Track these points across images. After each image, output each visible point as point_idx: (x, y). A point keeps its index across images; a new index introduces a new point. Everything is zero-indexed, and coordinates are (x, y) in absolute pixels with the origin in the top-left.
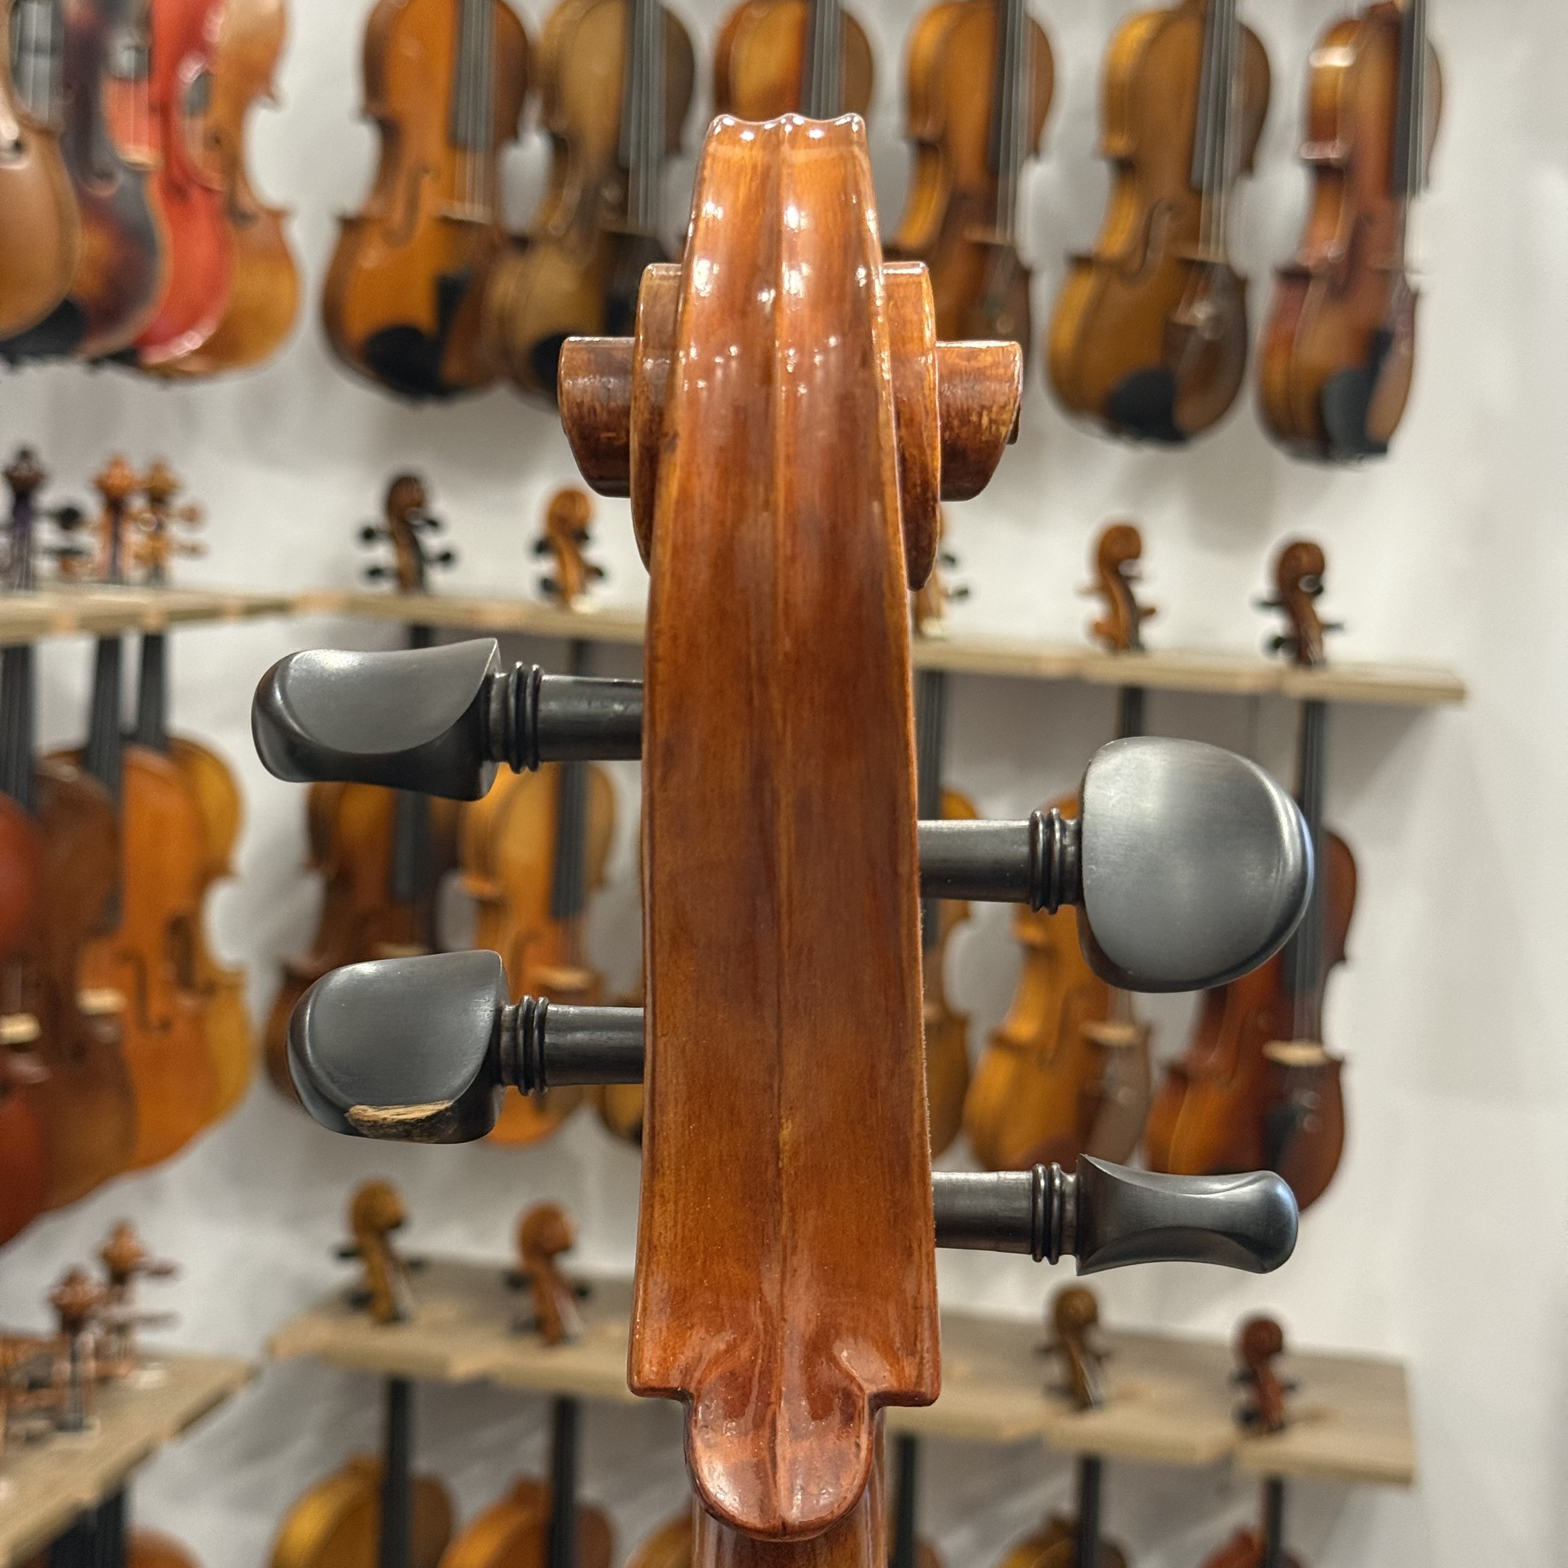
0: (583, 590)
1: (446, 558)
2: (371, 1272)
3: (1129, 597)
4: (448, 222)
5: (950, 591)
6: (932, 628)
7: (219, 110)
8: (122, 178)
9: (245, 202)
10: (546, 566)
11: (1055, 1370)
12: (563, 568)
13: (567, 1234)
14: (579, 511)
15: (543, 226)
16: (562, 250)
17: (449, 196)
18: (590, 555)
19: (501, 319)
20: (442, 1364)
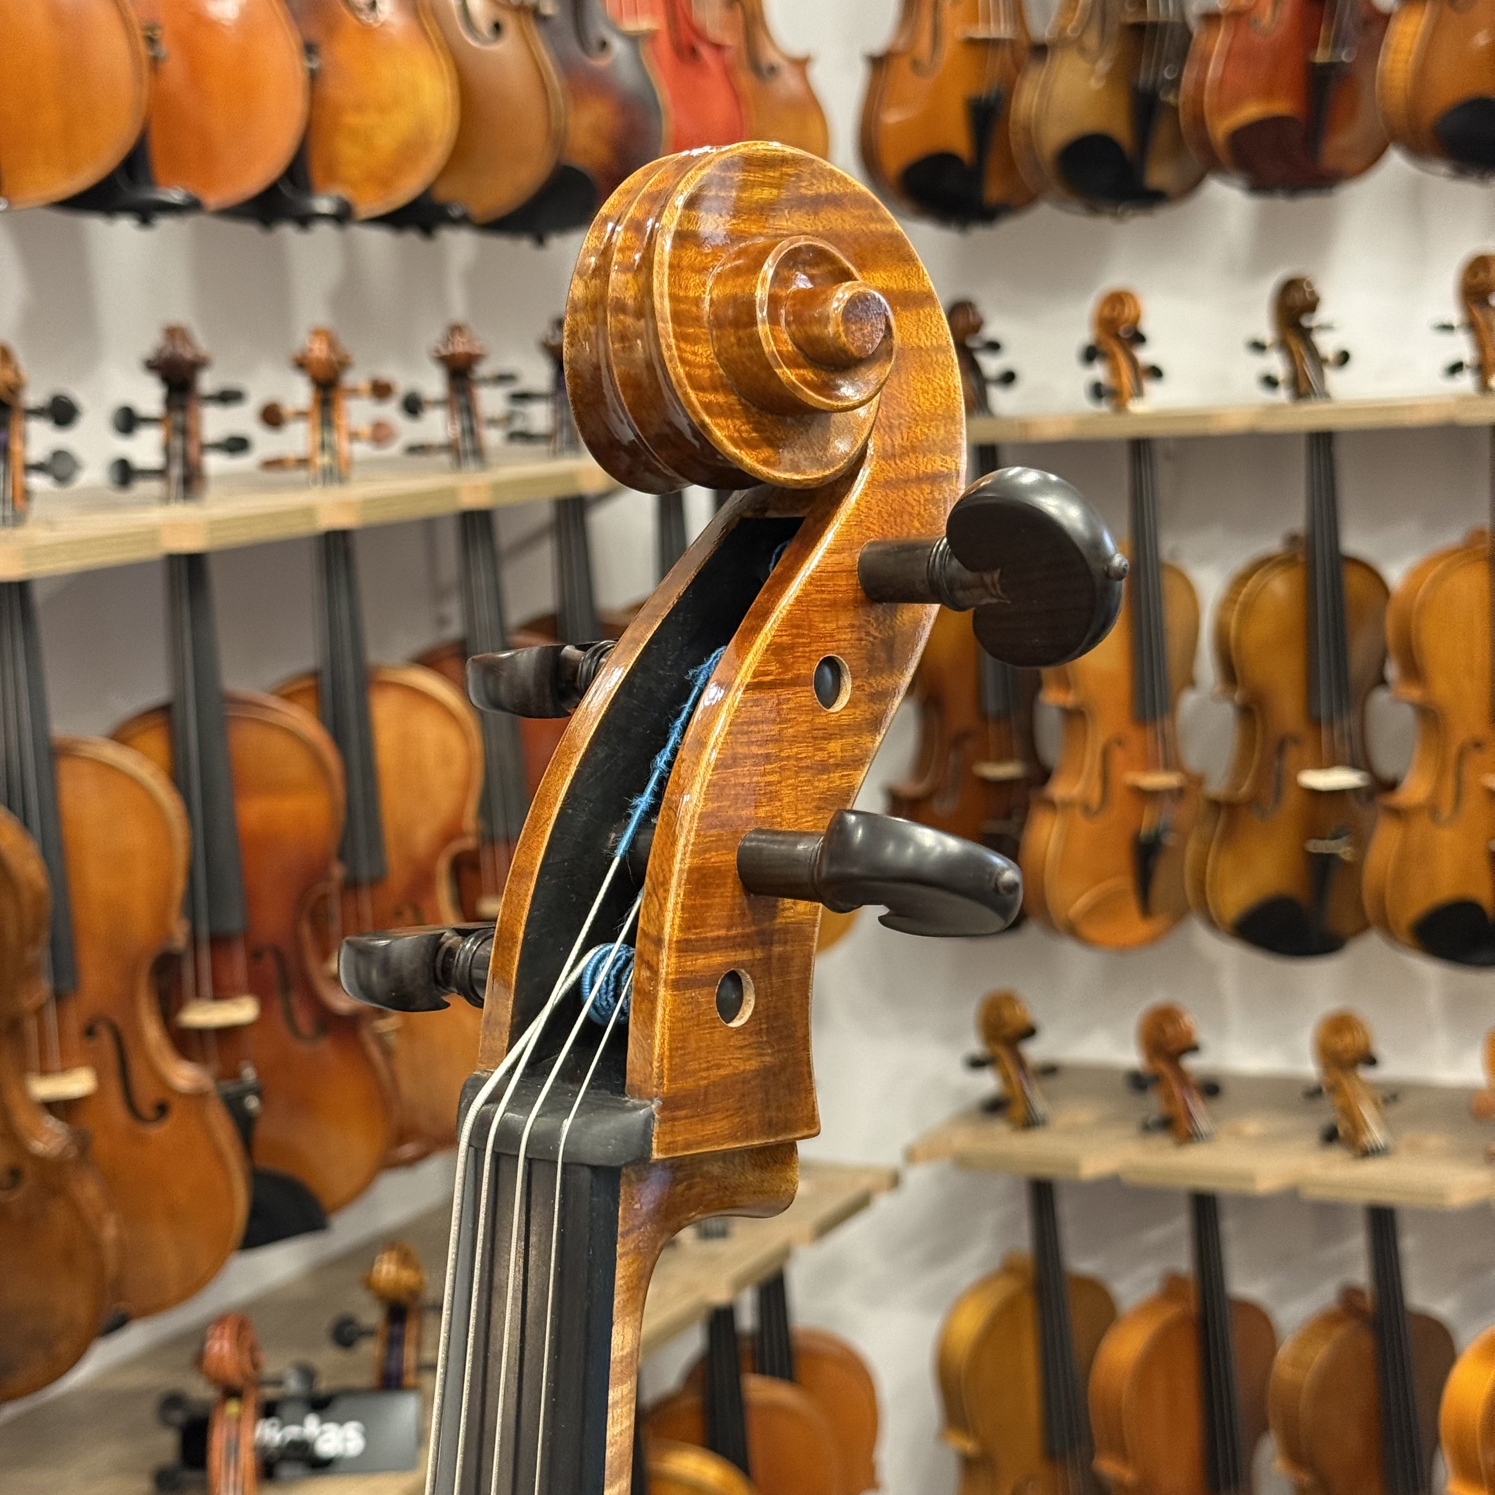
0: (1139, 393)
1: (1008, 378)
2: (1007, 1079)
4: (972, 42)
8: (618, 46)
9: (770, 56)
10: (1099, 372)
12: (1115, 372)
13: (1189, 1034)
14: (1128, 312)
15: (1063, 30)
16: (1082, 50)
17: (973, 18)
18: (1145, 355)
19: (1027, 130)
20: (1074, 1165)
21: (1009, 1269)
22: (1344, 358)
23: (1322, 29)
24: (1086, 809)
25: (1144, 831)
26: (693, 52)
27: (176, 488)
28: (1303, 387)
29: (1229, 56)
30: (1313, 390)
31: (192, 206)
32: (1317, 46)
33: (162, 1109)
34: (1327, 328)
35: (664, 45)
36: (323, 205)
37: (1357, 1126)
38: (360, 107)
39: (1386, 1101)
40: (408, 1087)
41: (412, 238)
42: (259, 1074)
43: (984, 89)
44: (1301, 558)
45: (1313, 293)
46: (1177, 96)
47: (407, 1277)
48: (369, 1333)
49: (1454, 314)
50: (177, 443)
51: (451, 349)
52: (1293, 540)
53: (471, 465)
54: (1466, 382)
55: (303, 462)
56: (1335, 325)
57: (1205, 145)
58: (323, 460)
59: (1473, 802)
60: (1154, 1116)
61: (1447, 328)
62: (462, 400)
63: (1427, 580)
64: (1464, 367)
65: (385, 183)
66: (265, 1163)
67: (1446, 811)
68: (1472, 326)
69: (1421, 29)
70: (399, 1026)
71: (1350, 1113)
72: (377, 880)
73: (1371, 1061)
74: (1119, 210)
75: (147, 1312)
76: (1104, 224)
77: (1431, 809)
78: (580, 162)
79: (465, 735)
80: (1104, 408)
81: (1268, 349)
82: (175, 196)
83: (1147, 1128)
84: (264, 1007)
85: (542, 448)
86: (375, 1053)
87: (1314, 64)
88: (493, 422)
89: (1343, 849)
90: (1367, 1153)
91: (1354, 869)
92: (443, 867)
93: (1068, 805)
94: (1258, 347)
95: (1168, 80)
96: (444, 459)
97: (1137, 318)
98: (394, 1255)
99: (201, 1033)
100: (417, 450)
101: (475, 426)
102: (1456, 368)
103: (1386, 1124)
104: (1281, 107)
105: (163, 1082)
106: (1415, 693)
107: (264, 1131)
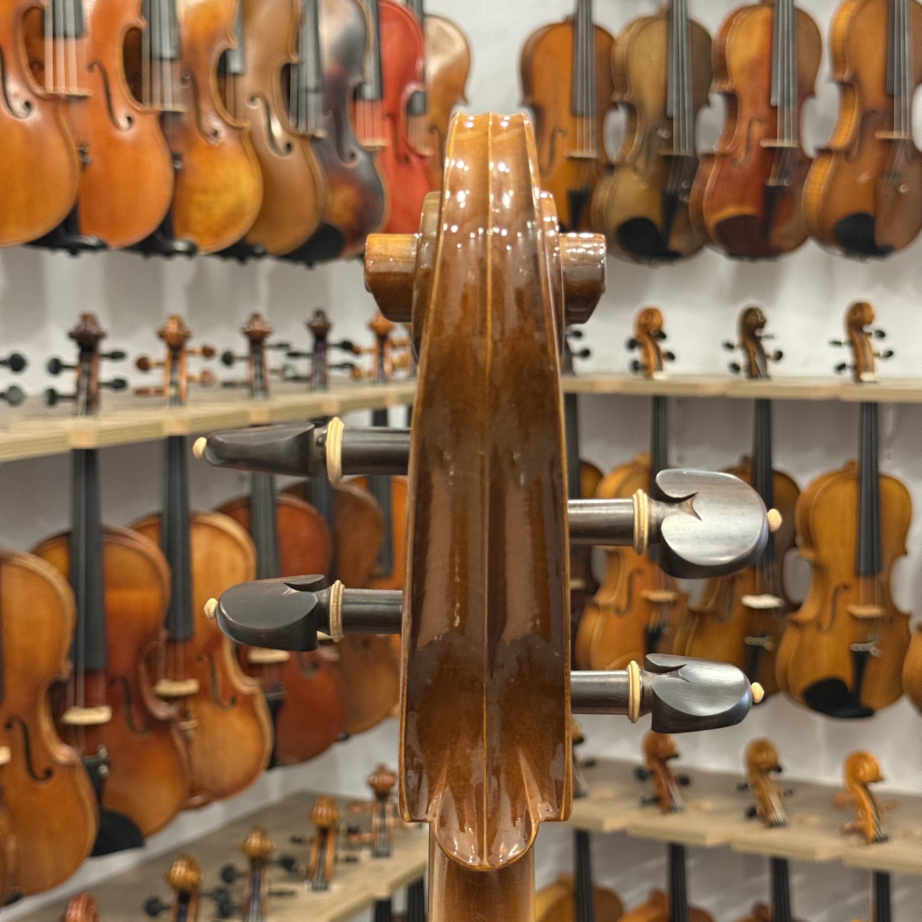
0: (660, 368)
1: (586, 353)
4: (572, 159)
5: (882, 353)
6: (866, 376)
7: (434, 111)
8: (361, 157)
10: (637, 354)
12: (647, 355)
13: (672, 747)
14: (656, 321)
15: (624, 157)
16: (635, 169)
17: (574, 146)
18: (664, 346)
19: (601, 213)
20: (600, 822)
21: (560, 882)
22: (779, 355)
23: (773, 168)
24: (618, 610)
25: (651, 626)
26: (407, 159)
27: (81, 407)
28: (755, 371)
29: (718, 179)
30: (760, 374)
31: (102, 246)
32: (769, 177)
33: (49, 773)
34: (771, 337)
35: (390, 156)
36: (180, 245)
37: (767, 809)
38: (205, 191)
39: (785, 794)
40: (199, 762)
41: (232, 264)
42: (109, 752)
43: (578, 186)
44: (749, 470)
45: (762, 317)
46: (688, 199)
47: (191, 876)
48: (167, 908)
49: (842, 335)
50: (84, 381)
51: (252, 328)
52: (745, 459)
53: (260, 397)
54: (848, 374)
55: (159, 392)
56: (775, 336)
57: (703, 228)
58: (171, 392)
59: (842, 621)
60: (648, 796)
61: (837, 343)
62: (257, 358)
63: (820, 489)
64: (846, 366)
65: (217, 235)
66: (108, 805)
67: (825, 626)
68: (852, 343)
69: (828, 171)
70: (195, 726)
71: (764, 801)
72: (188, 639)
73: (779, 770)
74: (653, 262)
75: (32, 892)
76: (643, 269)
77: (818, 624)
78: (335, 222)
79: (245, 556)
80: (640, 376)
81: (735, 348)
82: (92, 241)
83: (645, 803)
84: (115, 713)
85: (303, 386)
86: (179, 742)
87: (768, 186)
88: (274, 371)
89: (767, 643)
90: (773, 825)
91: (772, 655)
93: (607, 607)
94: (729, 346)
95: (684, 189)
96: (245, 391)
97: (661, 324)
98: (184, 863)
99: (76, 727)
100: (228, 385)
101: (263, 373)
102: (841, 367)
103: (785, 808)
104: (748, 210)
105: (50, 757)
106: (809, 555)
107: (110, 786)
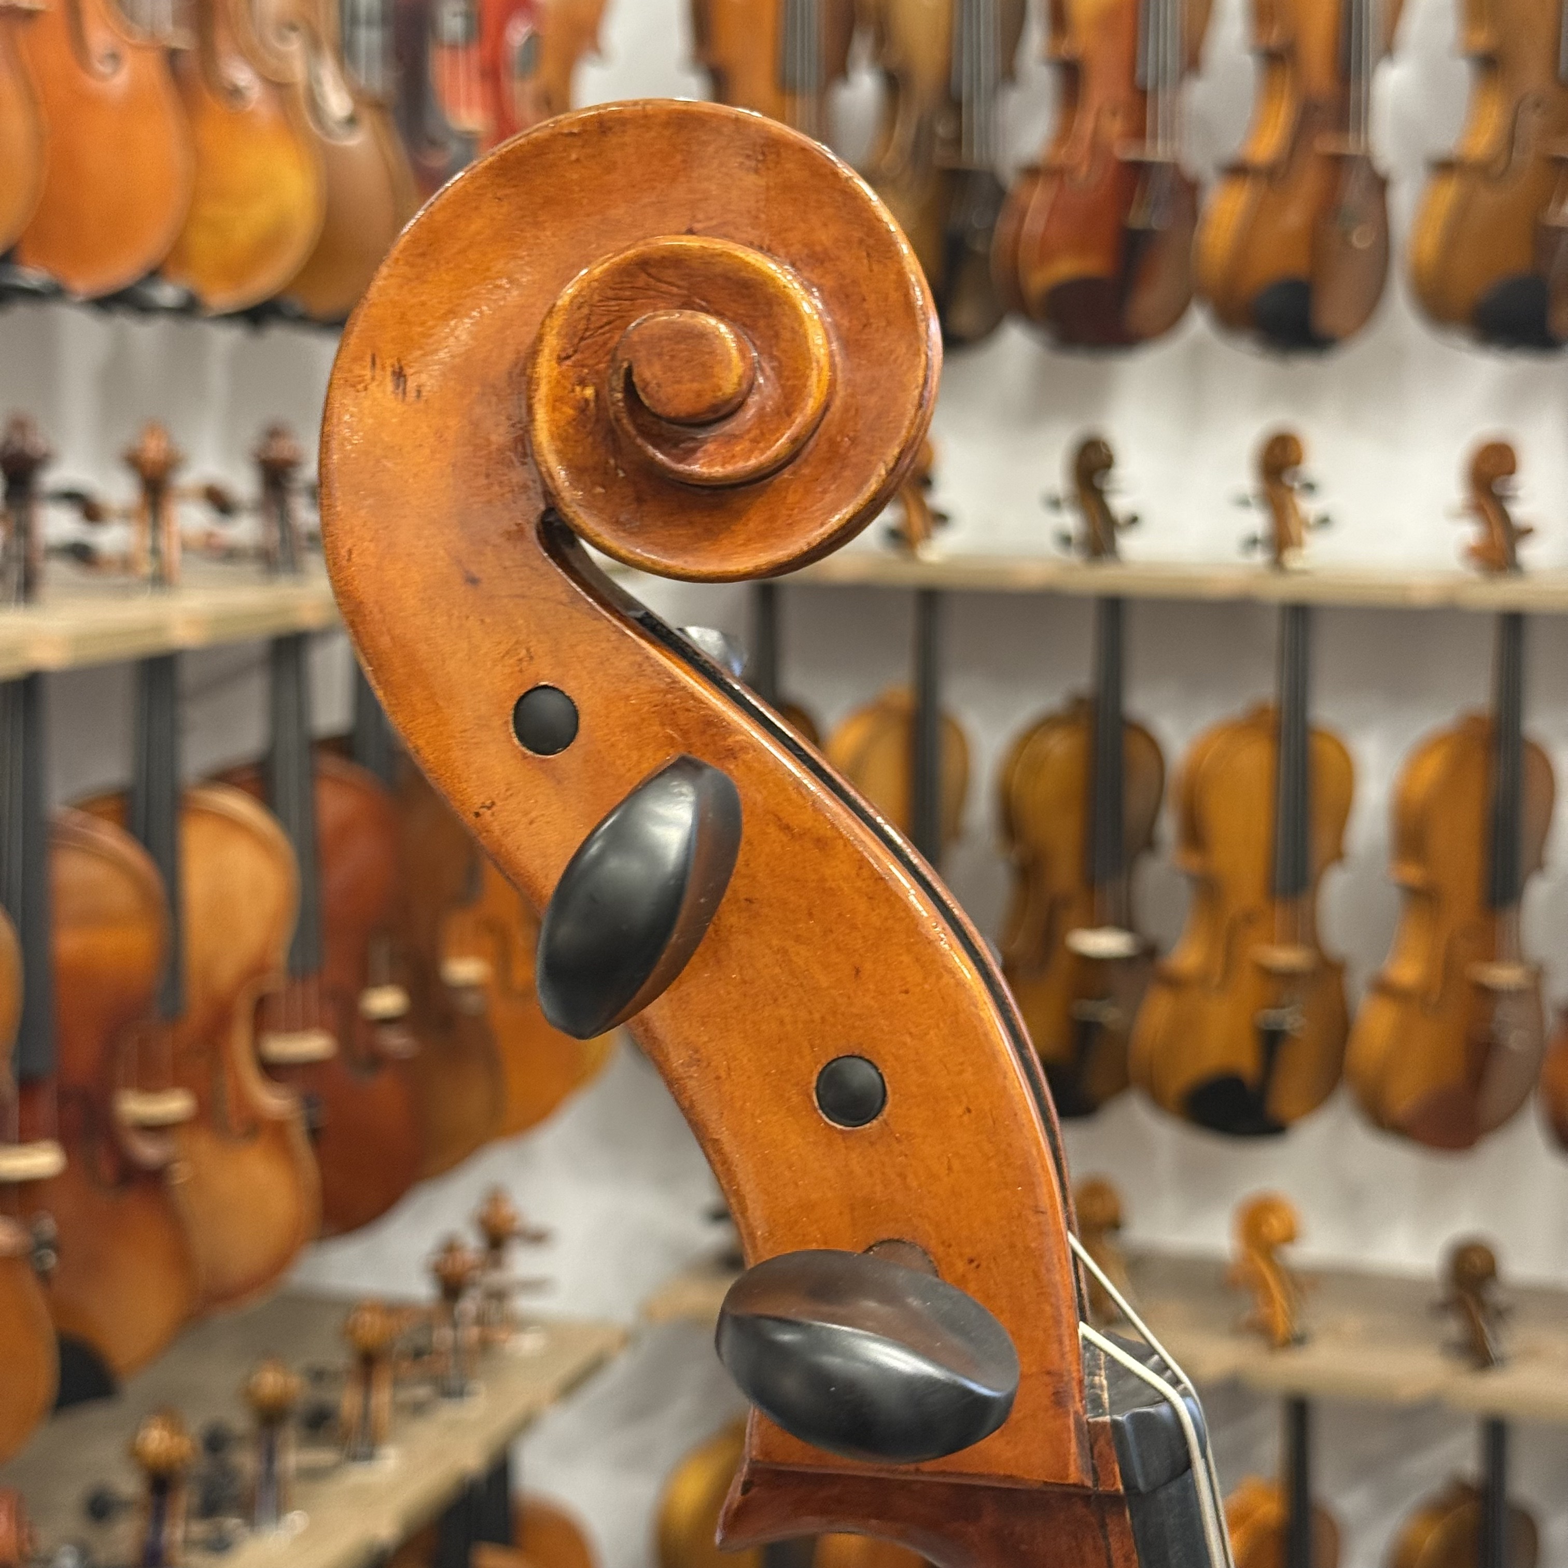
0: (928, 537)
3: (1504, 517)
5: (1311, 520)
6: (1294, 560)
7: (548, 71)
8: (455, 146)
11: (1453, 1328)
12: (907, 515)
14: (921, 458)
18: (933, 501)
22: (1134, 520)
23: (1136, 196)
27: (14, 588)
30: (1106, 551)
31: (57, 291)
32: (1130, 210)
36: (167, 296)
38: (218, 197)
42: (59, 1226)
44: (1084, 719)
45: (1107, 451)
46: (988, 245)
47: (178, 1444)
49: (1250, 488)
50: (15, 542)
51: (270, 453)
52: (1076, 700)
53: (284, 577)
54: (1260, 558)
55: (127, 564)
59: (1244, 979)
62: (277, 506)
63: (1213, 750)
64: (1258, 541)
65: (236, 281)
67: (1215, 984)
68: (1268, 500)
69: (1241, 205)
70: (190, 1176)
73: (1118, 1227)
77: (1202, 982)
80: (893, 554)
81: (1062, 506)
82: (36, 280)
84: (71, 1159)
87: (1127, 228)
88: (307, 537)
89: (1109, 1014)
91: (1120, 1037)
92: (243, 1008)
94: (1055, 504)
95: (979, 228)
96: (256, 568)
97: (929, 464)
98: (164, 1422)
102: (1253, 542)
104: (1092, 267)
106: (1194, 863)
